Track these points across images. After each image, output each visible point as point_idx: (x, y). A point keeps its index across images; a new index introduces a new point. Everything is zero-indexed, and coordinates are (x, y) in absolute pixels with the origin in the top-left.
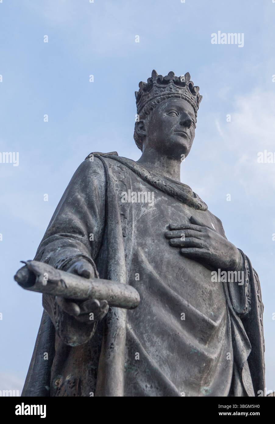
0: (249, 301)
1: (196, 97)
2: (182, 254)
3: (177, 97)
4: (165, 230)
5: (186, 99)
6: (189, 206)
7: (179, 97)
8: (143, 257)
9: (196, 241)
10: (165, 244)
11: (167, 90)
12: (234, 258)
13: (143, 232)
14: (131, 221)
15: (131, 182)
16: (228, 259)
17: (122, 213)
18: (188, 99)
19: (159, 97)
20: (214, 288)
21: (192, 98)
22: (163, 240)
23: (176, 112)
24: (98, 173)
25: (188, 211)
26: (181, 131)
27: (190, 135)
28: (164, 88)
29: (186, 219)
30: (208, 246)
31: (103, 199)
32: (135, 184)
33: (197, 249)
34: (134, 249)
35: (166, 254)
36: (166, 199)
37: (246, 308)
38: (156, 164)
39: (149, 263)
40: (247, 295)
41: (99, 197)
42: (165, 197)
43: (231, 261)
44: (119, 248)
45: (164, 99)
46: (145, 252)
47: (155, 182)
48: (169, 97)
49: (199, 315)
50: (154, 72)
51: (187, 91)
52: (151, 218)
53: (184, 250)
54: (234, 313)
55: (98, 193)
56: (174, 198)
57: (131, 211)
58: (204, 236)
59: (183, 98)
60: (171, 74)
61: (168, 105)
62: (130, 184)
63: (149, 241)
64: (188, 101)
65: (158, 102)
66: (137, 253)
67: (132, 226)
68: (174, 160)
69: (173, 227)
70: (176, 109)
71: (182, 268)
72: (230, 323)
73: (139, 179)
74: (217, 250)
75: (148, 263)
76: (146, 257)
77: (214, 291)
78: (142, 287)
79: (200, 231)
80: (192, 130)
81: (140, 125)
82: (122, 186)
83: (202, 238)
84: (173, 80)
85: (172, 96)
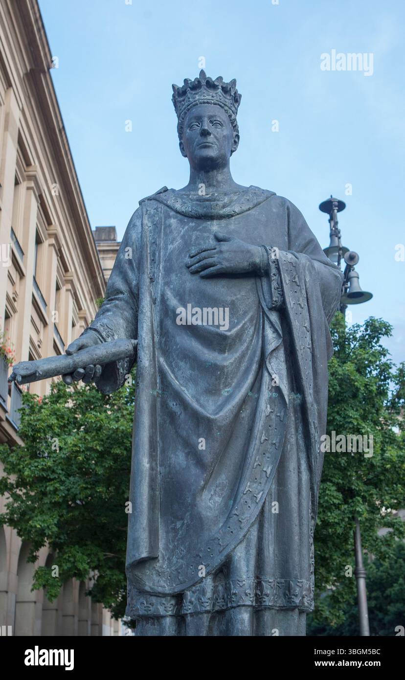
0: (279, 292)
1: (220, 90)
2: (203, 277)
3: (194, 105)
4: (188, 260)
5: (204, 103)
6: (220, 219)
7: (197, 104)
8: (169, 294)
9: (210, 260)
10: (187, 274)
11: (187, 102)
12: (251, 260)
13: (168, 271)
14: (159, 264)
15: (163, 220)
16: (246, 264)
17: (153, 258)
18: (206, 101)
20: (238, 296)
21: (213, 97)
22: (185, 270)
23: (196, 123)
24: (136, 226)
25: (215, 227)
26: (202, 143)
27: (215, 140)
28: (184, 100)
29: (212, 237)
30: (221, 261)
32: (167, 222)
33: (212, 268)
34: (161, 290)
35: (188, 283)
36: (194, 224)
37: (276, 301)
39: (175, 298)
40: (275, 289)
41: (137, 250)
42: (192, 223)
43: (249, 264)
44: (143, 297)
45: (185, 113)
46: (171, 289)
47: (183, 212)
48: (189, 109)
50: (173, 86)
51: (205, 91)
52: (176, 252)
53: (202, 273)
55: (136, 246)
56: (202, 219)
57: (160, 252)
58: (217, 253)
59: (201, 103)
60: (186, 81)
62: (161, 224)
63: (173, 277)
64: (208, 103)
65: (183, 119)
66: (163, 293)
67: (159, 269)
68: (212, 171)
69: (192, 255)
70: (195, 121)
72: (261, 321)
73: (172, 213)
74: (231, 261)
75: (173, 298)
76: (172, 293)
77: (237, 299)
78: (169, 323)
79: (215, 249)
80: (216, 134)
82: (154, 230)
83: (215, 256)
84: (190, 88)
85: (191, 107)
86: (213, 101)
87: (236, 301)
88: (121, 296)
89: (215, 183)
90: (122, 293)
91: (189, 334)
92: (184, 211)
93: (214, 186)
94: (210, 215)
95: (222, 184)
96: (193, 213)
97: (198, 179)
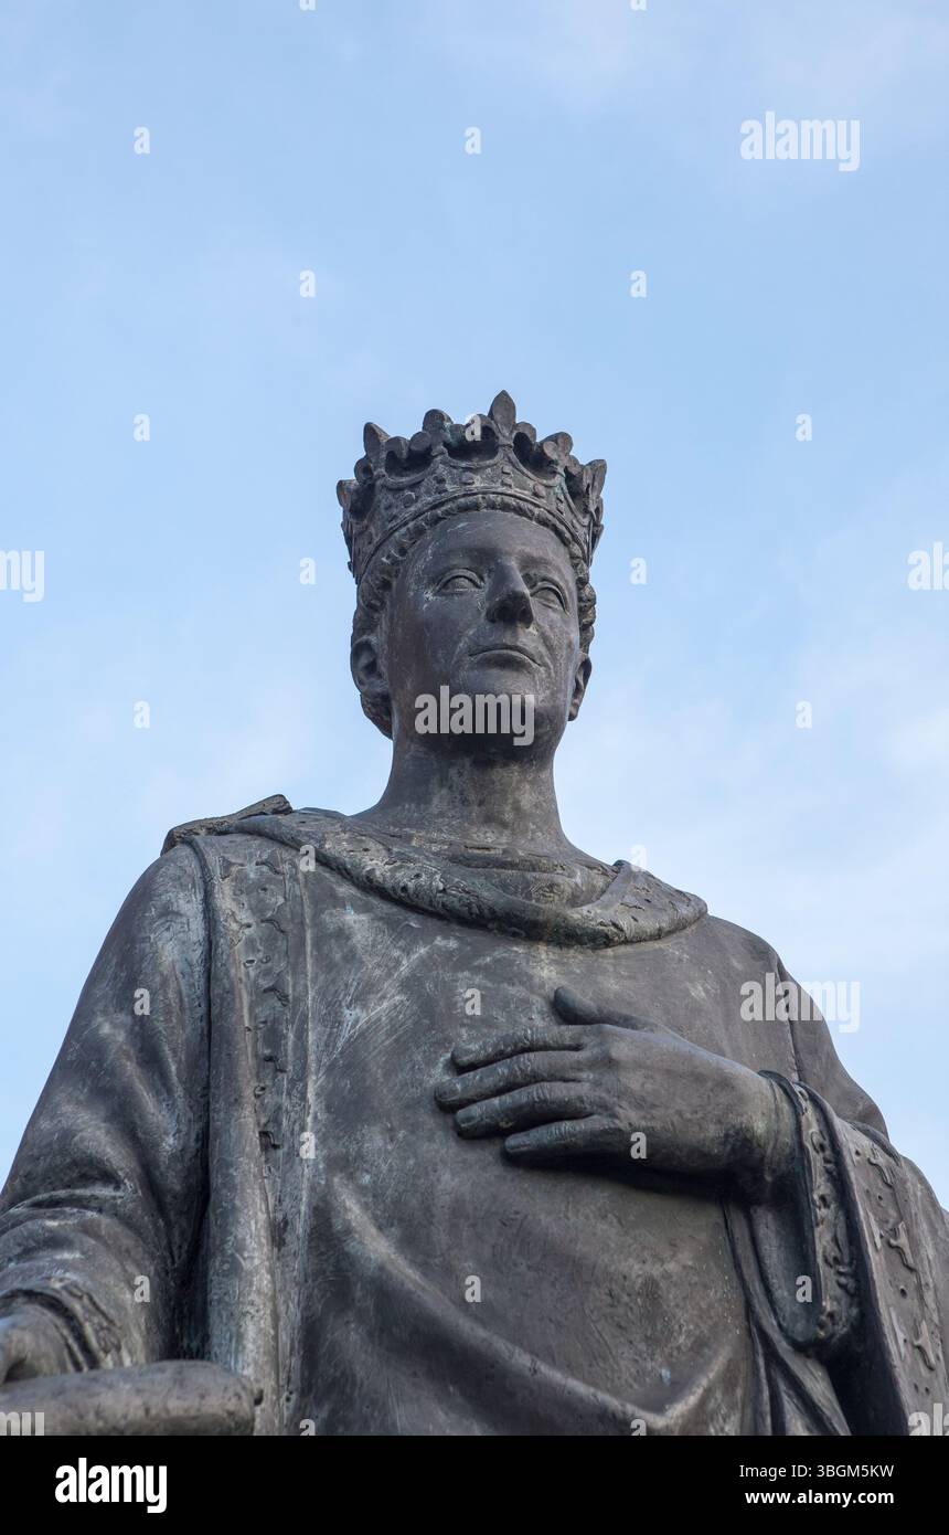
0: (843, 1280)
1: (559, 480)
2: (512, 1160)
3: (465, 509)
4: (438, 1076)
5: (505, 507)
6: (560, 945)
7: (476, 507)
8: (353, 1210)
9: (558, 1092)
10: (439, 1134)
11: (428, 493)
12: (737, 1121)
13: (347, 1112)
14: (301, 1076)
15: (308, 912)
16: (712, 1131)
17: (267, 1052)
18: (513, 502)
19: (403, 530)
20: (671, 1267)
21: (536, 494)
22: (428, 1120)
23: (468, 574)
24: (178, 914)
25: (547, 968)
26: (495, 647)
27: (542, 649)
28: (414, 486)
29: (539, 1003)
30: (611, 1100)
31: (198, 1015)
32: (326, 917)
33: (566, 1126)
34: (313, 1188)
35: (446, 1177)
36: (453, 944)
37: (831, 1315)
38: (436, 801)
39: (380, 1228)
40: (826, 1261)
41: (182, 1009)
42: (446, 937)
43: (727, 1136)
44: (237, 1202)
45: (419, 532)
46: (361, 1190)
47: (404, 889)
48: (438, 519)
49: (581, 1400)
50: (371, 432)
51: (508, 469)
52: (382, 1041)
53: (515, 1141)
54: (783, 1347)
55: (180, 993)
56: (490, 930)
57: (301, 1035)
58: (592, 1065)
59: (492, 506)
60: (434, 418)
61: (434, 554)
62: (302, 923)
63: (374, 1140)
64: (520, 511)
65: (403, 551)
66: (326, 1202)
67: (303, 1097)
68: (505, 765)
69: (465, 1059)
70: (467, 562)
71: (516, 1219)
72: (766, 1394)
73: (345, 890)
74: (653, 1106)
75: (373, 1230)
76: (365, 1206)
77: (667, 1276)
78: (353, 1337)
79: (577, 1048)
80: (547, 627)
81: (364, 660)
82: (269, 942)
83: (584, 1075)
84: (446, 445)
85: (448, 513)
86: (536, 511)
87: (663, 1284)
88: (104, 1192)
89: (508, 816)
90: (109, 1178)
91: (460, 1400)
92: (411, 885)
93: (504, 825)
94: (528, 916)
95: (532, 826)
96: (454, 900)
97: (442, 786)
